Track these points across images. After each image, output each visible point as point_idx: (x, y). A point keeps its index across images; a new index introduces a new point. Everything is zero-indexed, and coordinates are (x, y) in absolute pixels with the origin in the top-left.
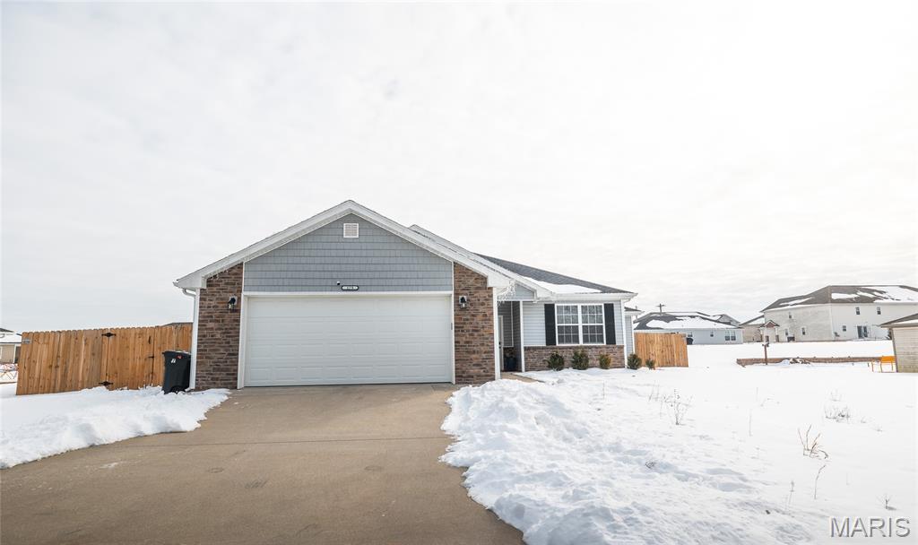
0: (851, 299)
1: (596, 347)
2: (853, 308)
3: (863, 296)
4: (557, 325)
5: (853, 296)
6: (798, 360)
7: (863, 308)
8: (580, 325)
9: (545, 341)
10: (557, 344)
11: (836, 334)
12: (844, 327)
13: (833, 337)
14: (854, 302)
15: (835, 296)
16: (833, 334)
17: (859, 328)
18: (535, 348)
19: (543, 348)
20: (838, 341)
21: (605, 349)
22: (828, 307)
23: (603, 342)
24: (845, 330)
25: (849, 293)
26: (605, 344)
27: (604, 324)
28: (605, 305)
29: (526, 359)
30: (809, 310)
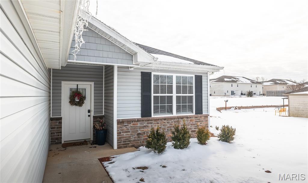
0: (230, 81)
1: (187, 117)
2: (230, 84)
3: (233, 80)
4: (153, 95)
5: (230, 80)
6: (237, 108)
7: (234, 84)
8: (174, 95)
9: (140, 112)
10: (153, 116)
11: (225, 93)
12: (228, 91)
13: (224, 95)
14: (231, 82)
15: (226, 79)
16: (224, 94)
17: (232, 91)
18: (129, 121)
19: (138, 120)
20: (226, 96)
21: (194, 119)
22: (223, 83)
23: (192, 112)
24: (228, 92)
25: (229, 79)
26: (194, 114)
27: (194, 95)
28: (195, 76)
29: (119, 133)
30: (217, 84)
